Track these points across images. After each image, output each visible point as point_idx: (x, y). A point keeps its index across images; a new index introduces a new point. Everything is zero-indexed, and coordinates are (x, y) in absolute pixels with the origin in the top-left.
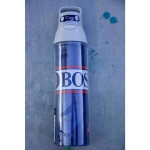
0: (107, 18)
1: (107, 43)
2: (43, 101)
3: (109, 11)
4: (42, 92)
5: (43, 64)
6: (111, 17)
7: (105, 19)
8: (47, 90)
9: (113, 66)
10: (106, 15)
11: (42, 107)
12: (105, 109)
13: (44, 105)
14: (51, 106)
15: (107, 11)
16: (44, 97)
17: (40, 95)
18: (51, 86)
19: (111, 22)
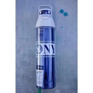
0: (62, 13)
1: (62, 27)
2: (25, 60)
3: (63, 9)
4: (24, 55)
5: (25, 39)
6: (64, 12)
7: (61, 13)
8: (27, 54)
9: (65, 41)
10: (62, 11)
11: (24, 64)
12: (60, 65)
13: (25, 63)
14: (29, 63)
15: (62, 9)
16: (25, 58)
17: (23, 57)
18: (29, 52)
19: (64, 15)
